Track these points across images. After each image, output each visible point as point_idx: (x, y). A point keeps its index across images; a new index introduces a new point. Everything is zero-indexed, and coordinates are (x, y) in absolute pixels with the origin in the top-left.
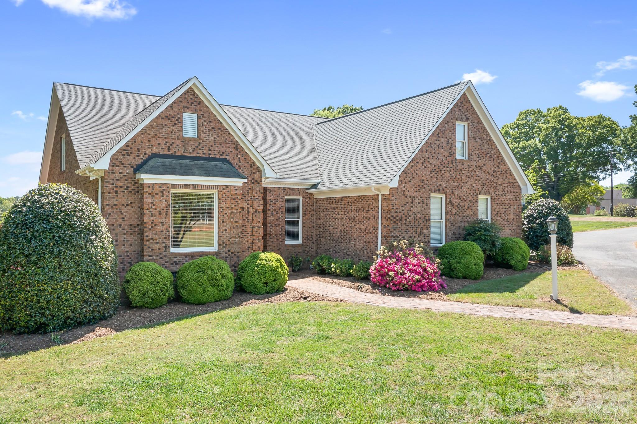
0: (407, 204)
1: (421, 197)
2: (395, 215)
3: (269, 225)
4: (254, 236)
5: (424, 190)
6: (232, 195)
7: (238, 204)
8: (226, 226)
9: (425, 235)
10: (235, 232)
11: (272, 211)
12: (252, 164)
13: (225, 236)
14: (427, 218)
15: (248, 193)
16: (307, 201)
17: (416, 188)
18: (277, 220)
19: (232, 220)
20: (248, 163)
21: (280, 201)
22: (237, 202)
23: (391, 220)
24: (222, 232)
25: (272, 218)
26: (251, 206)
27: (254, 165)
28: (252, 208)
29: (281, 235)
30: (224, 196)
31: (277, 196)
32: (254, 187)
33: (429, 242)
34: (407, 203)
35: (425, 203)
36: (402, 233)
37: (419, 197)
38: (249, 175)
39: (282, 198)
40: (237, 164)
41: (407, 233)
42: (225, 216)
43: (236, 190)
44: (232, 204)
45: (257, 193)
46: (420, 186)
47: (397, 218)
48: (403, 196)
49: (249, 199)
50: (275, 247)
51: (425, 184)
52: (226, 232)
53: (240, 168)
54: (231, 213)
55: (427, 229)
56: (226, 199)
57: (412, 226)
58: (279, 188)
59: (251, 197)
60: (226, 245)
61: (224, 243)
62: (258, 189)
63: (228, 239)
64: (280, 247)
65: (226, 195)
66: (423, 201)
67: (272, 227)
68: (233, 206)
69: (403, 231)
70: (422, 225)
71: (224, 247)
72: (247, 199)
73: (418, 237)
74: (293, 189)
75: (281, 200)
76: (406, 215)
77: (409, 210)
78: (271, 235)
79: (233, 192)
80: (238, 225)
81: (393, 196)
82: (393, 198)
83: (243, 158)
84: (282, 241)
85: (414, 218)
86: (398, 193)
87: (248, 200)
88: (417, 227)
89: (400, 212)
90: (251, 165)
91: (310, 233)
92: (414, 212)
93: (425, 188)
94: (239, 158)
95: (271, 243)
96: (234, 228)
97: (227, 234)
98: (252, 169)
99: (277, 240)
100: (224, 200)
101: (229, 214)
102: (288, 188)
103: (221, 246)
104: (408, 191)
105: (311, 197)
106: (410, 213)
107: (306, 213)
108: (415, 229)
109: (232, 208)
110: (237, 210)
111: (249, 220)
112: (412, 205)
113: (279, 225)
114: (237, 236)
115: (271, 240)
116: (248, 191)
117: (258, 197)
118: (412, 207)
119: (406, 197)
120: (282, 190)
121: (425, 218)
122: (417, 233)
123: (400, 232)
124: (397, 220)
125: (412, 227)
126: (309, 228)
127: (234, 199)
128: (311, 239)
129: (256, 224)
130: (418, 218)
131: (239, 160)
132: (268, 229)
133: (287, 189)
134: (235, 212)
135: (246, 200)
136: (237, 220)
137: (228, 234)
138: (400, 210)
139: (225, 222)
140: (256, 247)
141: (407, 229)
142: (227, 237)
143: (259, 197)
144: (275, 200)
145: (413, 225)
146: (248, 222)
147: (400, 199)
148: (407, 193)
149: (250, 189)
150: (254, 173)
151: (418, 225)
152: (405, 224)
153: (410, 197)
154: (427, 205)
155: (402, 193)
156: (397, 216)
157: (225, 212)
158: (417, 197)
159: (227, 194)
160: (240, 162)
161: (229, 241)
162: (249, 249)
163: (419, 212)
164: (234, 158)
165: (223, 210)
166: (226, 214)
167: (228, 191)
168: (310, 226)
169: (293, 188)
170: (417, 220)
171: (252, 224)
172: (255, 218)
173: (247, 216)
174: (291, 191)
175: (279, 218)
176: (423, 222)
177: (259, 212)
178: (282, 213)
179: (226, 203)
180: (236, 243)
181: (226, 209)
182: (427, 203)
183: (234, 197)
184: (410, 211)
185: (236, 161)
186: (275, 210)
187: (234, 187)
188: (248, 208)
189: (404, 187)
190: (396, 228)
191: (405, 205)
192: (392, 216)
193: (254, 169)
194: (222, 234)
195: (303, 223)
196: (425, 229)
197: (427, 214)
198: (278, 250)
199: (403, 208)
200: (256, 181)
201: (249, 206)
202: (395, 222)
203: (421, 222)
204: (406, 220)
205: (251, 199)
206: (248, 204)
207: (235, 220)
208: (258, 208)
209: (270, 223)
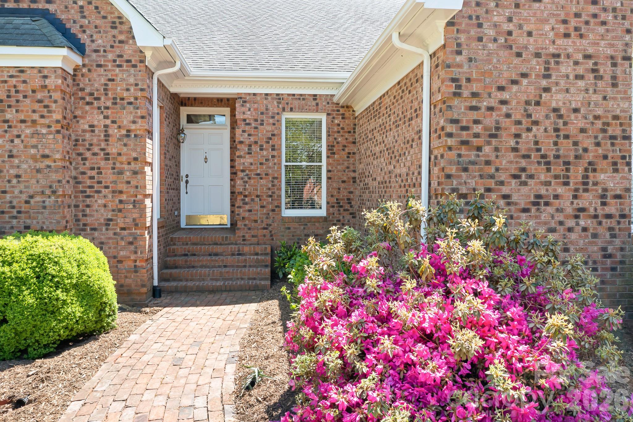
0: (525, 81)
1: (587, 57)
2: (467, 118)
3: (241, 175)
4: (121, 192)
5: (601, 30)
6: (34, 91)
7: (49, 112)
8: (18, 167)
9: (605, 190)
10: (43, 182)
11: (250, 146)
12: (117, 21)
13: (16, 191)
14: (615, 130)
15: (105, 90)
16: (336, 121)
17: (565, 22)
18: (261, 164)
19: (33, 151)
20: (105, 17)
21: (268, 124)
22: (46, 107)
23: (450, 135)
24: (9, 181)
25: (248, 160)
26: (114, 122)
27: (121, 23)
28: (116, 126)
29: (271, 196)
30: (13, 93)
31: (262, 113)
32: (120, 76)
33: (623, 216)
34: (524, 75)
35: (607, 78)
36: (502, 183)
37: (579, 57)
38: (108, 48)
39: (273, 117)
40: (74, 22)
41: (525, 184)
42: (17, 141)
43: (45, 77)
44: (34, 111)
45: (128, 90)
46: (584, 18)
47: (477, 129)
48: (504, 53)
49: (109, 104)
50: (256, 221)
51: (605, 10)
52: (19, 182)
53: (84, 32)
54: (33, 135)
55: (616, 171)
56: (18, 101)
57: (543, 157)
58: (267, 95)
59: (115, 99)
60: (19, 212)
61: (13, 207)
62: (132, 80)
63: (24, 197)
64: (270, 222)
65: (17, 92)
66: (594, 71)
67: (250, 178)
68: (36, 116)
69: (503, 176)
70: (590, 157)
71: (15, 218)
72: (102, 105)
73: (575, 197)
74: (302, 97)
75: (271, 121)
76: (517, 116)
77: (533, 99)
78: (245, 196)
79: (37, 82)
80: (53, 164)
81: (459, 53)
82: (458, 58)
83: (92, 7)
84: (273, 210)
85: (557, 130)
86: (480, 39)
87: (107, 108)
88: (567, 163)
89: (490, 109)
90: (114, 23)
91: (344, 194)
92: (555, 110)
93: (604, 23)
94: (82, 7)
95: (247, 214)
96: (38, 171)
97: (22, 186)
98: (115, 32)
99: (262, 207)
100: (14, 103)
101: (26, 136)
102: (289, 95)
103: (7, 216)
104: (530, 34)
105: (347, 114)
106: (538, 113)
107: (335, 149)
108: (558, 169)
109: (34, 122)
110: (49, 127)
111: (108, 154)
112: (544, 83)
113: (267, 174)
114: (48, 192)
115: (247, 207)
116: (106, 85)
117: (132, 100)
118: (547, 90)
119: (519, 55)
120: (273, 99)
121: (604, 131)
122: (566, 184)
123: (492, 177)
124: (477, 136)
125: (548, 163)
126: (344, 182)
127: (40, 101)
128: (347, 206)
129: (129, 163)
130: (572, 130)
131: (82, 12)
132: (239, 182)
133: (285, 97)
134: (44, 131)
135: (99, 108)
136: (47, 152)
137: (26, 187)
138: (493, 103)
139: (17, 157)
140: (127, 220)
141: (523, 170)
142: (21, 192)
143: (136, 99)
144: (256, 120)
145: (551, 154)
146: (107, 159)
147: (489, 62)
148: (523, 40)
149: (110, 80)
150: (121, 42)
151: (572, 154)
152: (515, 150)
153: (538, 55)
154: (614, 85)
155: (502, 40)
156: (476, 122)
157: (16, 133)
158: (568, 56)
159: (21, 87)
160: (84, 17)
161: (27, 202)
162: (108, 225)
163: (576, 110)
164: (66, 7)
165: (10, 127)
166: (19, 136)
167: (24, 82)
168: (345, 178)
169: (301, 95)
170: (567, 137)
171: (118, 165)
172: (125, 149)
173: (103, 145)
174: (296, 103)
175: (267, 160)
176: (598, 144)
177: (136, 136)
178: (273, 150)
179: (17, 111)
180: (44, 208)
181: (19, 125)
182: (614, 78)
183: (39, 96)
184: (538, 103)
185: (74, 13)
186: (256, 143)
187: (40, 72)
188: (106, 126)
189: (510, 20)
190: (474, 163)
191: (514, 82)
192: (455, 121)
193: (121, 32)
194: (8, 185)
195: (329, 171)
196: (603, 171)
197: (616, 117)
198: (264, 228)
199: (505, 96)
200: (128, 61)
201: (108, 122)
202: (465, 143)
203: (588, 143)
204: (517, 136)
205: (115, 104)
206: (106, 117)
207: (41, 153)
208: (133, 127)
209: (243, 171)
